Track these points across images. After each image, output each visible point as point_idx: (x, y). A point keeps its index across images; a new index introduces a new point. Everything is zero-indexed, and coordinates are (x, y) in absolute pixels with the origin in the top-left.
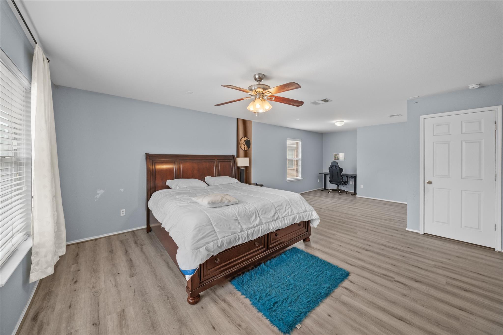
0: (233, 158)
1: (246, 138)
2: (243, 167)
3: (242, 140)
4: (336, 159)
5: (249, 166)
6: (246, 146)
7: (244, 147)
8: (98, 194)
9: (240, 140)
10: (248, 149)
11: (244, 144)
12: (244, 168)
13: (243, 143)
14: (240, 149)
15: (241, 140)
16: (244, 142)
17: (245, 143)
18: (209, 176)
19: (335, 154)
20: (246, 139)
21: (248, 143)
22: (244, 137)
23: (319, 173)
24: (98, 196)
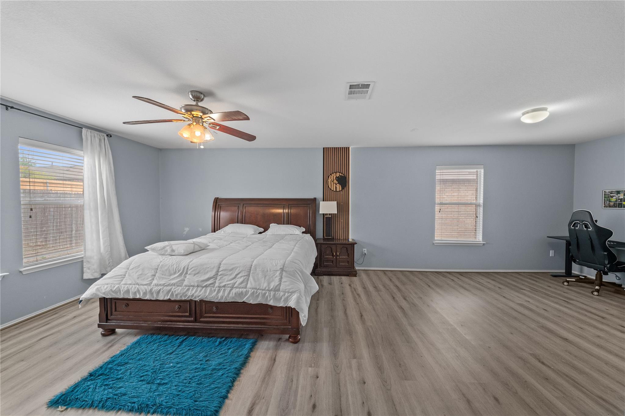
0: (312, 203)
1: (338, 173)
2: (330, 214)
3: (332, 177)
4: (612, 204)
5: (337, 213)
6: (338, 185)
7: (336, 187)
8: (185, 231)
9: (328, 177)
10: (343, 188)
11: (335, 181)
12: (330, 216)
13: (333, 181)
14: (329, 189)
15: (330, 177)
16: (334, 179)
17: (337, 181)
18: (275, 223)
19: (607, 193)
20: (338, 175)
21: (343, 181)
22: (336, 172)
23: (548, 237)
24: (185, 233)
